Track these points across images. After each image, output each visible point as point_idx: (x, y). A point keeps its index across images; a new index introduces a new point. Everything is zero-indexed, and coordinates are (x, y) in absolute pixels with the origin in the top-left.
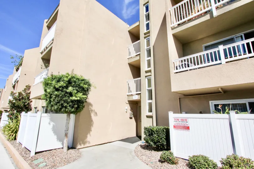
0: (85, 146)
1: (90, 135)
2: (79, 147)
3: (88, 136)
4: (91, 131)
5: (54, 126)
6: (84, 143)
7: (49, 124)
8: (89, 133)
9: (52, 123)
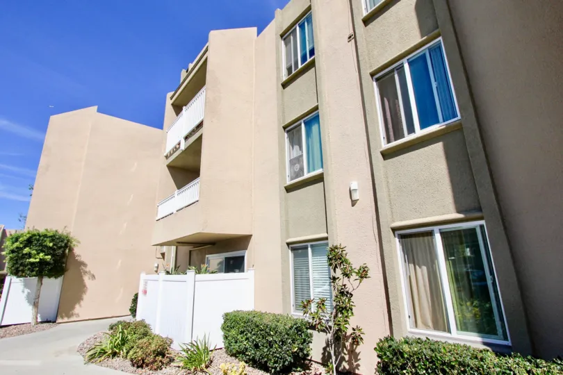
0: (70, 320)
1: (80, 306)
2: (59, 320)
3: (77, 306)
4: (82, 299)
5: (28, 293)
6: (69, 316)
7: (23, 292)
8: (79, 303)
9: (27, 291)
